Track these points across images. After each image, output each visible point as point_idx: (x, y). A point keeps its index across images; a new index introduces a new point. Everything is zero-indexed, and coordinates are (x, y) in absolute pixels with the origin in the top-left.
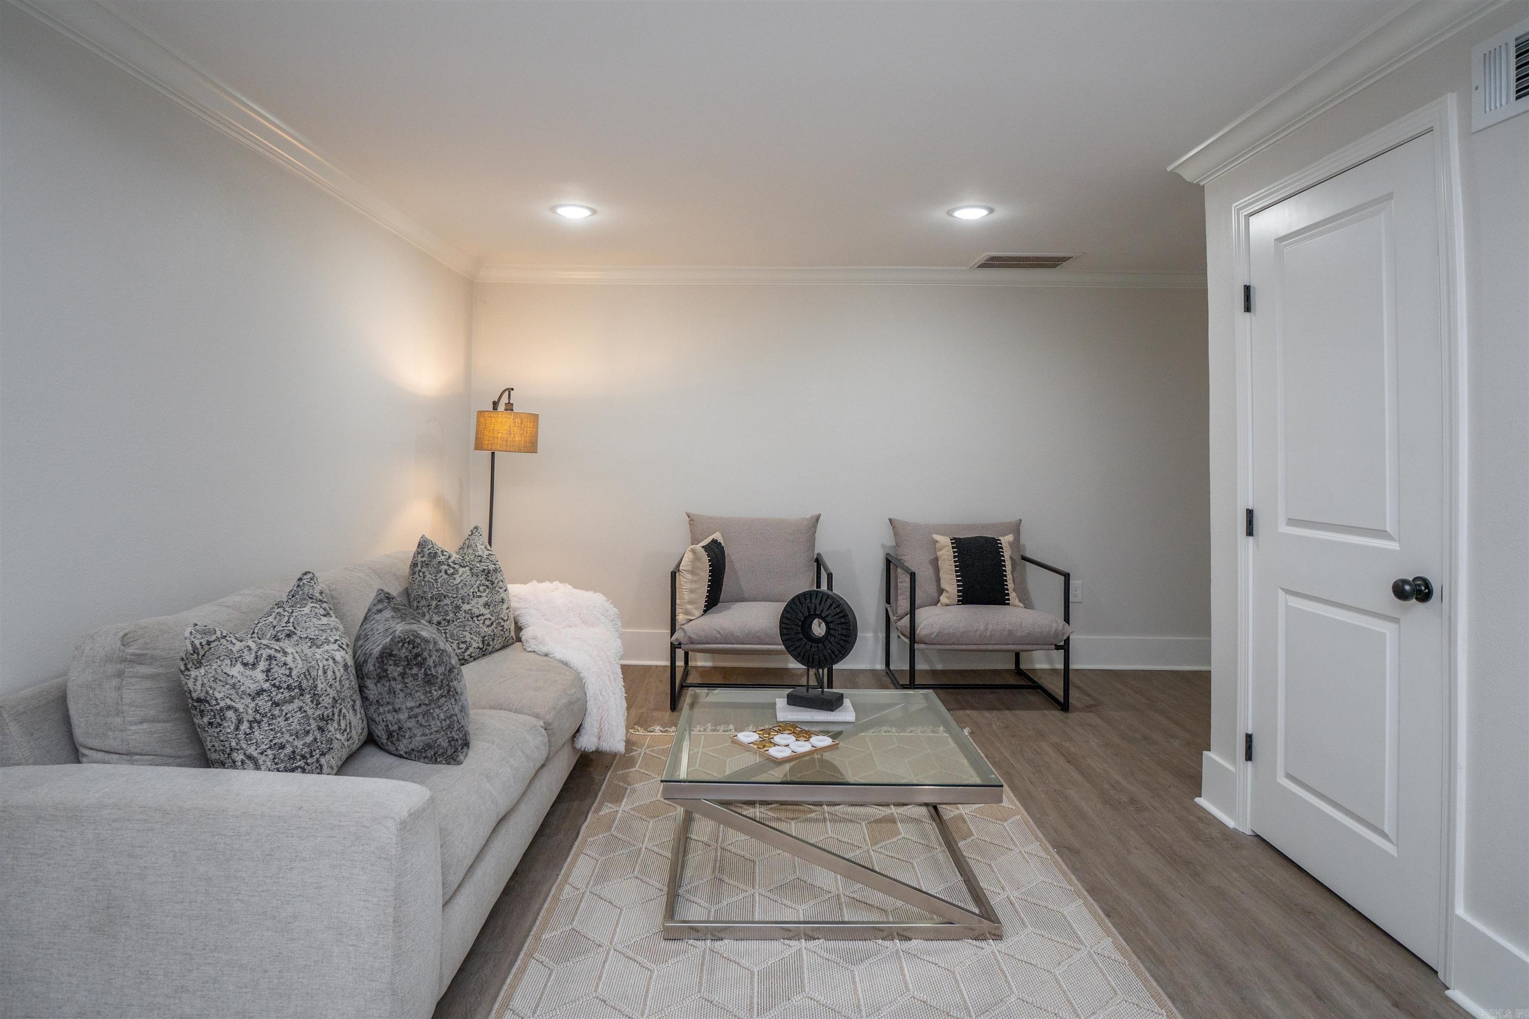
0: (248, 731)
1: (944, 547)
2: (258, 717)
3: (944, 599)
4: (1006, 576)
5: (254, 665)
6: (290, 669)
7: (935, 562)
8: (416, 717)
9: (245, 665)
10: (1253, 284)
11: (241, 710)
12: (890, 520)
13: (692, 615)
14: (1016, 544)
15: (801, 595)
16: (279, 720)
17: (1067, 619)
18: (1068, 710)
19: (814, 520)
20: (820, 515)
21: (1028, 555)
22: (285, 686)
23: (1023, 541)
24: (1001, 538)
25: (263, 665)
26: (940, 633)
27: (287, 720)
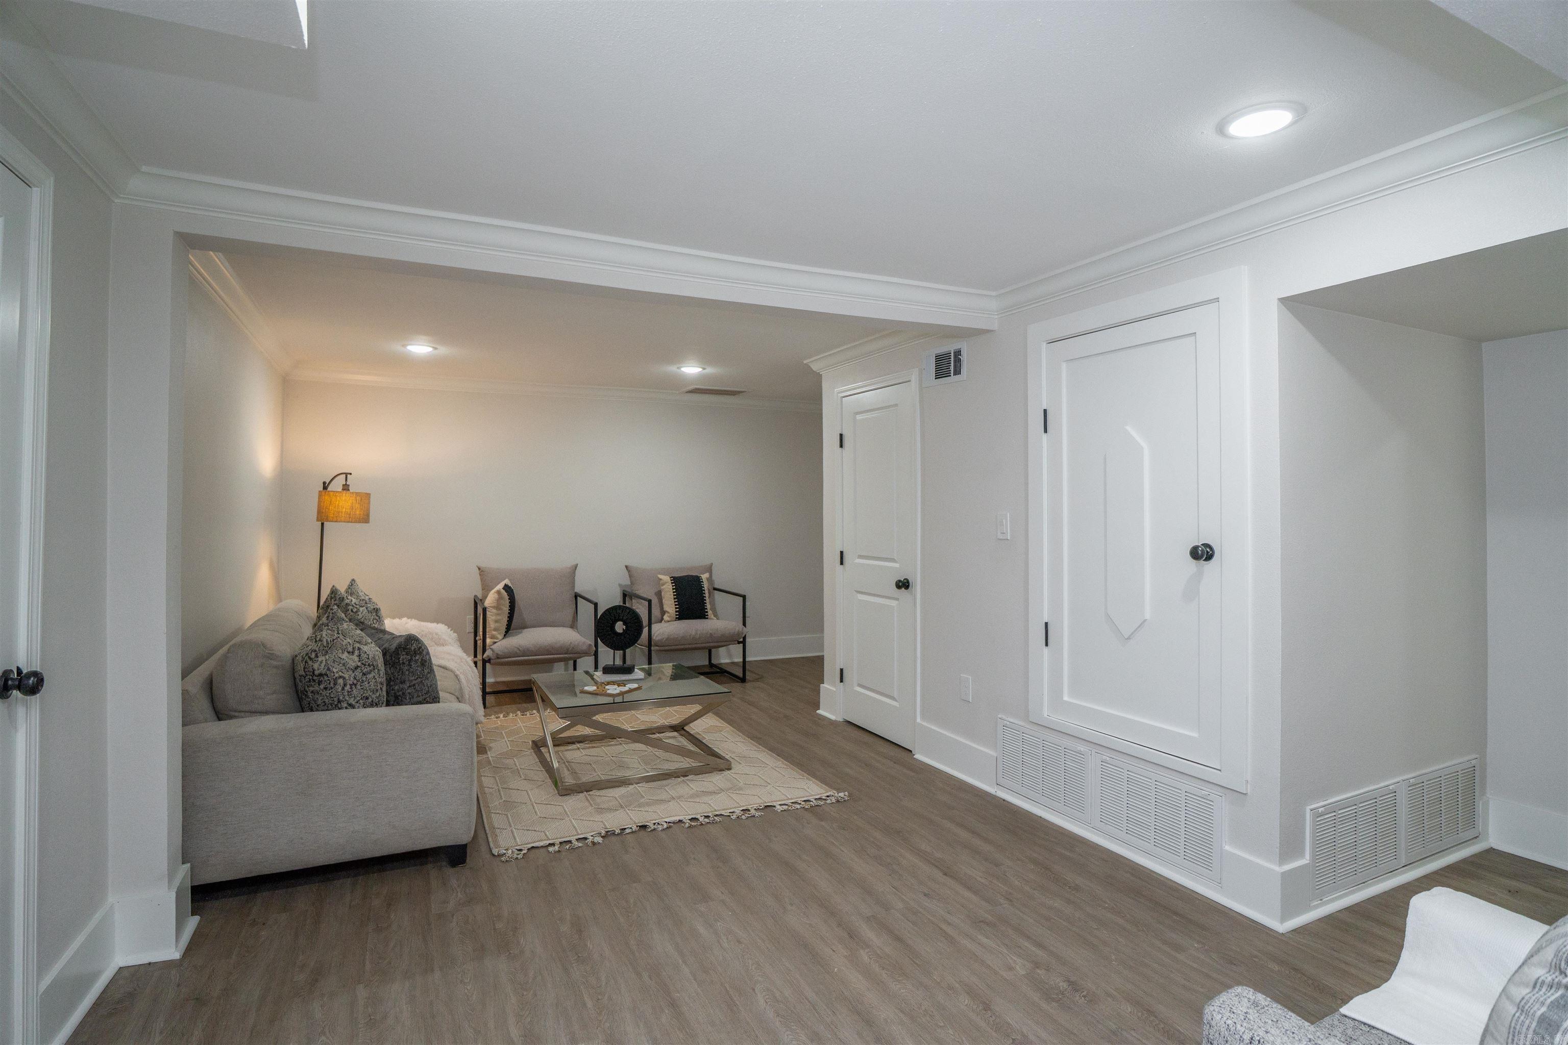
0: (350, 690)
1: (666, 583)
2: (355, 682)
3: (666, 617)
4: (705, 600)
5: (353, 653)
6: (368, 655)
7: (659, 594)
8: (414, 685)
9: (349, 652)
10: (843, 433)
11: (347, 678)
12: (626, 567)
13: (497, 638)
14: (710, 580)
15: (610, 608)
16: (365, 683)
17: (744, 624)
18: (745, 682)
19: (574, 568)
20: (578, 564)
21: (716, 586)
22: (367, 664)
23: (714, 578)
24: (701, 576)
25: (357, 652)
26: (668, 638)
27: (369, 683)
